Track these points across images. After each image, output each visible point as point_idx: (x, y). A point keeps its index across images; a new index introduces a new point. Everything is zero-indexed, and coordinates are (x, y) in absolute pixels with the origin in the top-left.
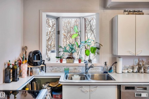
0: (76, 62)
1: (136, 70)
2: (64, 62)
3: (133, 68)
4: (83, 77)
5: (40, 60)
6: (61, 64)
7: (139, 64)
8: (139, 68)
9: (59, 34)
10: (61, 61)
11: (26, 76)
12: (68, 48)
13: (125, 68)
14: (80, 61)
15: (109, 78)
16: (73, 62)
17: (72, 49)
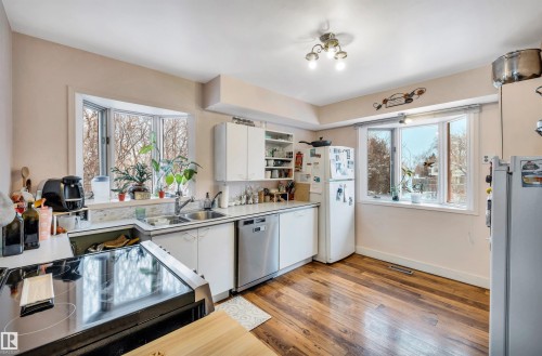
0: (154, 197)
1: (244, 201)
2: (128, 198)
3: (241, 198)
4: (173, 220)
5: (79, 197)
6: (122, 204)
7: (246, 193)
8: (248, 198)
9: (108, 143)
10: (121, 197)
11: (49, 235)
12: (133, 173)
13: (232, 200)
14: (161, 194)
15: (215, 215)
16: (149, 196)
17: (142, 174)
